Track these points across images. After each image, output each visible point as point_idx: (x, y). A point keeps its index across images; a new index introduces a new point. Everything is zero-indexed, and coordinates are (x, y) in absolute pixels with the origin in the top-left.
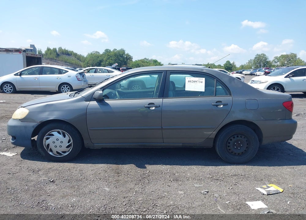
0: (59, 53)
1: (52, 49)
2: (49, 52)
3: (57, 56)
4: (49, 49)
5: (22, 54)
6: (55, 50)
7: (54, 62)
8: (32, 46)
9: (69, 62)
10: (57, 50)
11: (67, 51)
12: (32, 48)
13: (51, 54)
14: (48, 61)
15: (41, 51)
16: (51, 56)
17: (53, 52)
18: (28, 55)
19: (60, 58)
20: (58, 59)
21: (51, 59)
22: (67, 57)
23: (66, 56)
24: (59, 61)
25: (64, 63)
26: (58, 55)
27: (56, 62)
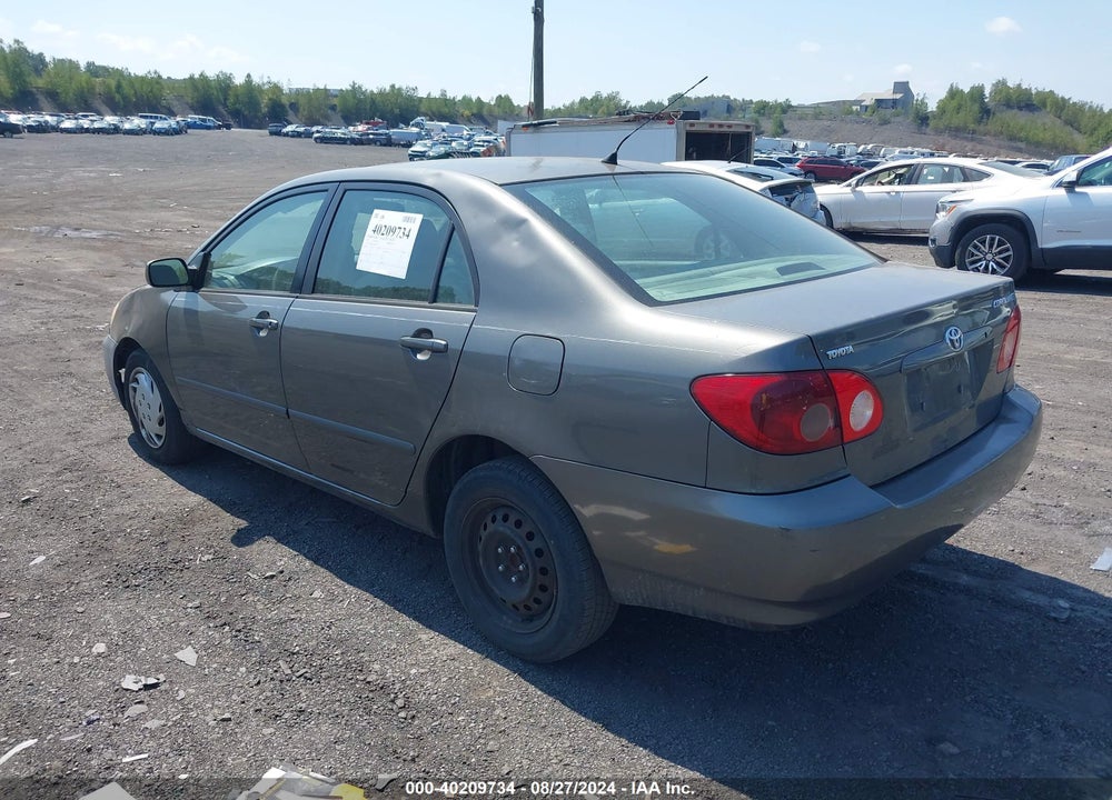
0: (991, 105)
1: (967, 90)
2: (954, 103)
3: (982, 118)
4: (954, 93)
5: (674, 126)
6: (977, 92)
7: (966, 138)
8: (903, 87)
9: (1027, 140)
10: (987, 93)
11: (1028, 91)
12: (898, 96)
13: (959, 108)
14: (944, 139)
15: (926, 101)
16: (957, 121)
17: (969, 103)
18: (693, 129)
19: (993, 125)
20: (982, 128)
21: (957, 129)
22: (1020, 119)
23: (1020, 113)
24: (985, 135)
25: (1007, 143)
26: (986, 112)
27: (972, 140)
